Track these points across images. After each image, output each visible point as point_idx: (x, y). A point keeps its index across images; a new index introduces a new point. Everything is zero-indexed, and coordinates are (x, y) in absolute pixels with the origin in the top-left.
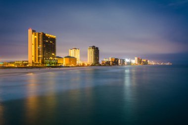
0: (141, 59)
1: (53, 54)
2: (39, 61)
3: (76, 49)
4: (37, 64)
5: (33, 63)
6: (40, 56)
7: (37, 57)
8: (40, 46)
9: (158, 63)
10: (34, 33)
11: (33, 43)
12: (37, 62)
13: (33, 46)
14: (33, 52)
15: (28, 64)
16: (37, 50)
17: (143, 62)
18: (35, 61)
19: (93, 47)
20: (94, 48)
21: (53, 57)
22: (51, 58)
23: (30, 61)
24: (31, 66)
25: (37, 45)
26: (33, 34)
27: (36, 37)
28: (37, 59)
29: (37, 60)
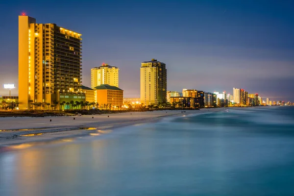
0: (246, 93)
1: (75, 80)
2: (44, 97)
3: (110, 67)
4: (39, 105)
5: (30, 101)
6: (48, 84)
7: (41, 88)
8: (48, 58)
9: (278, 103)
10: (33, 25)
11: (31, 49)
12: (40, 100)
13: (31, 59)
14: (31, 73)
15: (16, 104)
16: (41, 68)
17: (251, 99)
18: (36, 97)
19: (155, 63)
20: (157, 65)
21: (76, 86)
22: (71, 90)
23: (23, 98)
24: (26, 111)
25: (41, 57)
26: (29, 27)
27: (37, 34)
28: (41, 91)
29: (40, 95)
